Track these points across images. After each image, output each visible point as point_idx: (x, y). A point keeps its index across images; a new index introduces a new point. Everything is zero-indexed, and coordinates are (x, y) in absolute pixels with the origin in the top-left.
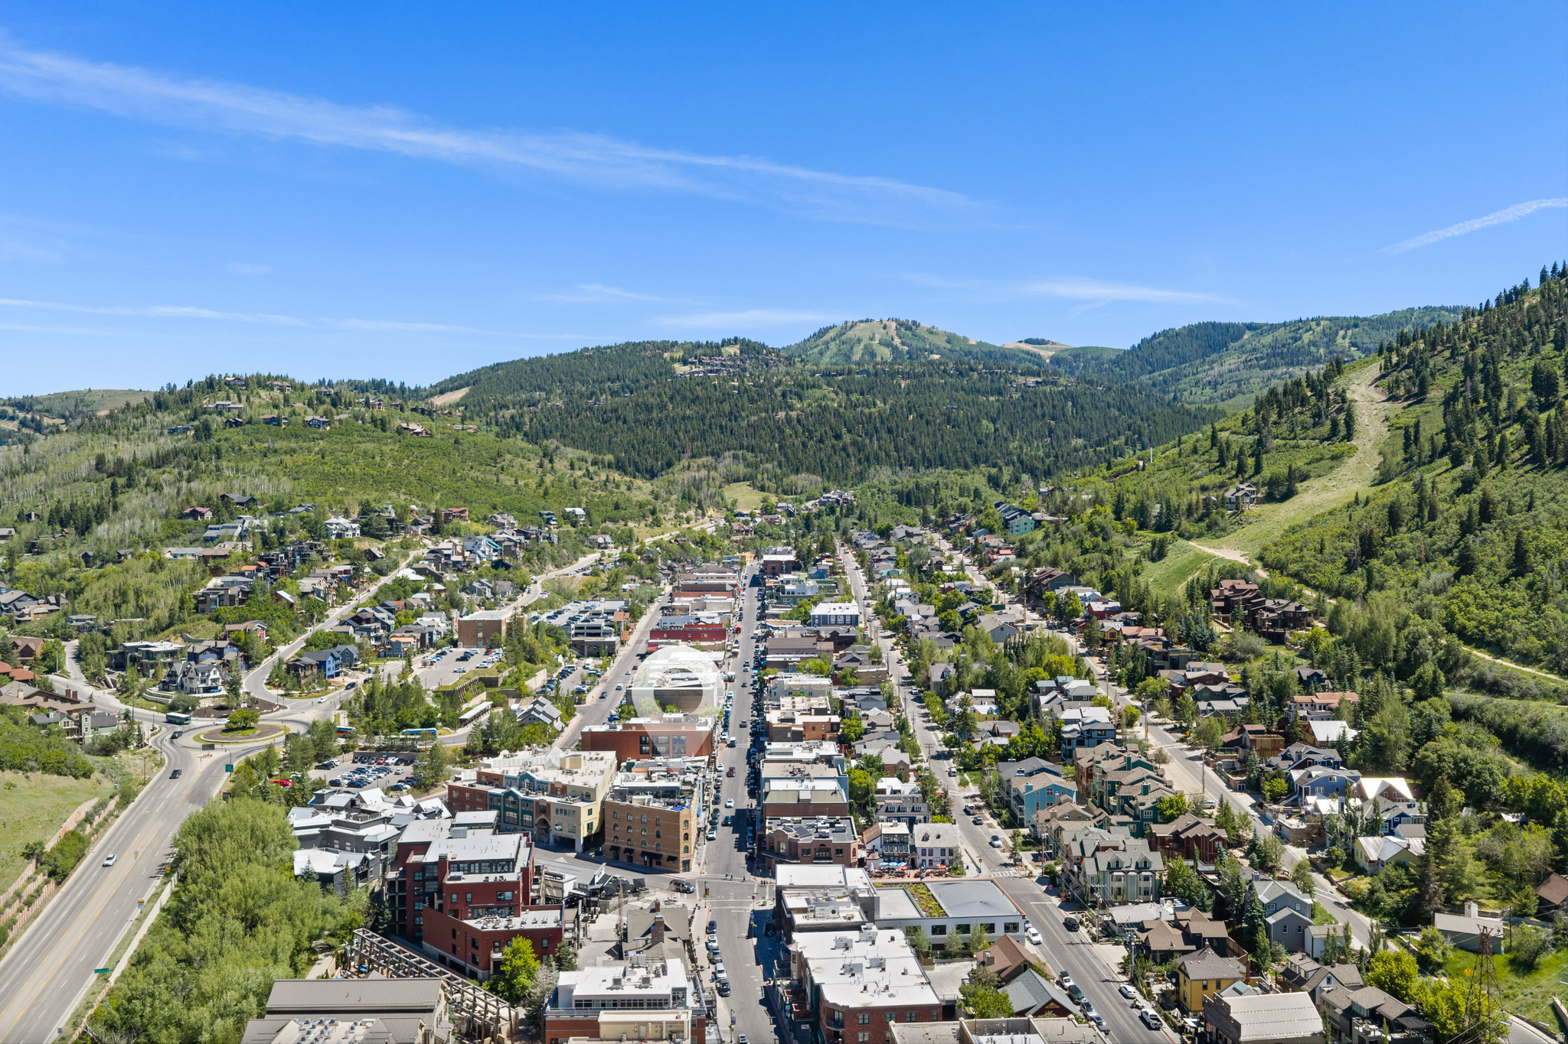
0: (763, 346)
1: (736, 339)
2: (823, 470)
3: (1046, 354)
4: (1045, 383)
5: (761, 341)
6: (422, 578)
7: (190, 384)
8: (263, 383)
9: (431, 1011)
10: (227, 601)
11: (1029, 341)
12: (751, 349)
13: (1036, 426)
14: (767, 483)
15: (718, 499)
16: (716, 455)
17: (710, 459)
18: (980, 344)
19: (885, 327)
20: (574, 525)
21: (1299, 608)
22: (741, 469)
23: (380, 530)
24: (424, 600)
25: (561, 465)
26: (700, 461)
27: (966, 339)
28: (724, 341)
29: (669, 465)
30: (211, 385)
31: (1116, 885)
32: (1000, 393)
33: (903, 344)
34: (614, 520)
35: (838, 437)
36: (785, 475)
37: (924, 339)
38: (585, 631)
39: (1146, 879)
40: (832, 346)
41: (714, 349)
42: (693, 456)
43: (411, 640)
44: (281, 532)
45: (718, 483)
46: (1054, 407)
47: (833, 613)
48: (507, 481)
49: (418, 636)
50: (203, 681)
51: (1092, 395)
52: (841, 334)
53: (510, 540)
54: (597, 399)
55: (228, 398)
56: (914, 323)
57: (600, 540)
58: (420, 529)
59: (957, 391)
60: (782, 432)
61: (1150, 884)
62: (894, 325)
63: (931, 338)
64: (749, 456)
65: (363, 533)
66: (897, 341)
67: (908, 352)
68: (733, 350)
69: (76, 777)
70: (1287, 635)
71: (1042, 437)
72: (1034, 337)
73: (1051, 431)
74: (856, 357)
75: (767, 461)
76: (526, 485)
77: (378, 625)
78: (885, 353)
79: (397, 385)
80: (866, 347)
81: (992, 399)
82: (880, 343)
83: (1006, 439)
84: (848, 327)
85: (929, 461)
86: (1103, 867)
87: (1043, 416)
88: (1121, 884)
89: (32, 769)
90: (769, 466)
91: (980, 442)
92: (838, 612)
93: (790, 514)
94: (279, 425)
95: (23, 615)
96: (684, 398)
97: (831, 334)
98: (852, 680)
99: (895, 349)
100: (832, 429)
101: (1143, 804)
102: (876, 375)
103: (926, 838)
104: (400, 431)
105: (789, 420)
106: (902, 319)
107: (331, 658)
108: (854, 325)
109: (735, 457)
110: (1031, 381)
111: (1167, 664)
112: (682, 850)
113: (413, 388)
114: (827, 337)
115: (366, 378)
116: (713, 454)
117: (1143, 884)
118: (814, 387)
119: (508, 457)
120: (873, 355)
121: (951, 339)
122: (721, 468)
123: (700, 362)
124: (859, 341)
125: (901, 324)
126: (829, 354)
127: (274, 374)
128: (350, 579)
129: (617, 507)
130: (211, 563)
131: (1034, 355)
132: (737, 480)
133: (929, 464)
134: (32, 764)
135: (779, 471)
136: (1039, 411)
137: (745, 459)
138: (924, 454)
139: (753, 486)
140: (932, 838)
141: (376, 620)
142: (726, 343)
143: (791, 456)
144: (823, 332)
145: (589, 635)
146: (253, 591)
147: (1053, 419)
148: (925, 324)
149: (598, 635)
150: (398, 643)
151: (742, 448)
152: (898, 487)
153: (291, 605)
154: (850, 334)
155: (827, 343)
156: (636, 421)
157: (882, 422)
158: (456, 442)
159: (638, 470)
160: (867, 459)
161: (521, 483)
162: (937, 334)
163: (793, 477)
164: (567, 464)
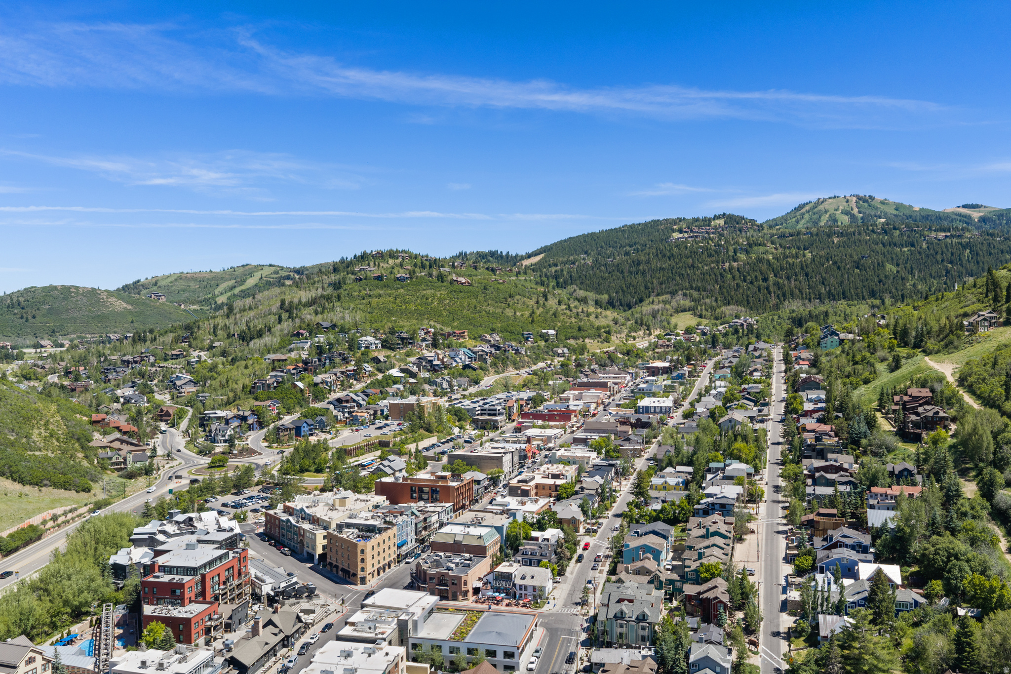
0: (743, 218)
1: (724, 214)
2: (748, 302)
3: (976, 215)
4: (952, 236)
5: (741, 214)
6: (402, 375)
7: (355, 256)
8: (392, 254)
9: (15, 667)
10: (266, 388)
11: (965, 206)
12: (733, 221)
13: (934, 269)
14: (704, 313)
15: (665, 323)
16: (673, 293)
17: (668, 296)
18: (922, 210)
19: (847, 201)
20: (546, 341)
21: (937, 413)
22: (687, 303)
23: (392, 344)
24: (399, 389)
25: (552, 302)
26: (661, 298)
27: (911, 207)
28: (715, 216)
29: (641, 301)
30: (363, 257)
31: (619, 630)
32: (913, 245)
33: (859, 212)
34: (576, 338)
35: (765, 280)
36: (719, 307)
37: (876, 208)
38: (487, 412)
39: (643, 628)
40: (807, 216)
41: (707, 221)
42: (658, 295)
43: (366, 415)
44: (331, 345)
45: (669, 313)
46: (952, 254)
47: (653, 405)
48: (509, 312)
49: (372, 412)
50: (223, 436)
51: (989, 244)
52: (814, 207)
53: (483, 351)
54: (614, 258)
55: (369, 265)
56: (870, 197)
57: (560, 351)
58: (424, 344)
59: (877, 244)
60: (722, 276)
61: (646, 633)
62: (854, 199)
63: (882, 207)
64: (695, 294)
65: (383, 346)
66: (856, 210)
67: (862, 218)
68: (721, 222)
69: (77, 492)
70: (924, 435)
71: (940, 277)
72: (970, 203)
73: (947, 272)
74: (822, 223)
75: (708, 297)
76: (522, 315)
77: (353, 404)
78: (846, 219)
79: (504, 254)
80: (830, 216)
81: (906, 249)
82: (842, 213)
83: (903, 279)
84: (820, 202)
85: (834, 296)
86: (611, 616)
87: (942, 261)
88: (624, 630)
89: (45, 485)
90: (708, 301)
91: (880, 281)
92: (657, 404)
93: (704, 334)
94: (382, 280)
95: (180, 393)
96: (664, 256)
97: (807, 208)
98: (614, 454)
99: (853, 216)
100: (762, 274)
101: (689, 567)
102: (817, 235)
103: (523, 578)
104: (452, 282)
105: (731, 269)
106: (862, 195)
107: (305, 425)
108: (825, 200)
109: (685, 295)
110: (941, 235)
111: (814, 454)
112: (359, 569)
113: (514, 255)
114: (803, 210)
115: (486, 250)
116: (670, 293)
117: (641, 632)
118: (760, 245)
119: (518, 297)
120: (835, 221)
121: (898, 207)
122: (674, 303)
123: (692, 231)
124: (826, 211)
125: (859, 198)
126: (803, 221)
127: (400, 250)
128: (354, 375)
129: (580, 329)
130: (276, 364)
131: (965, 216)
132: (684, 311)
133: (832, 297)
134: (45, 482)
135: (714, 304)
136: (939, 257)
137: (691, 296)
138: (830, 291)
139: (695, 314)
140: (528, 578)
141: (354, 401)
142: (716, 217)
143: (726, 294)
144: (801, 207)
145: (489, 415)
146: (283, 382)
147: (951, 263)
148: (879, 197)
149: (495, 415)
150: (357, 416)
151: (692, 288)
152: (794, 315)
153: (302, 390)
154: (821, 207)
155: (803, 214)
156: (630, 272)
157: (802, 268)
158: (485, 288)
159: (621, 305)
160: (784, 295)
161: (518, 314)
162: (887, 204)
163: (723, 308)
164: (556, 301)
